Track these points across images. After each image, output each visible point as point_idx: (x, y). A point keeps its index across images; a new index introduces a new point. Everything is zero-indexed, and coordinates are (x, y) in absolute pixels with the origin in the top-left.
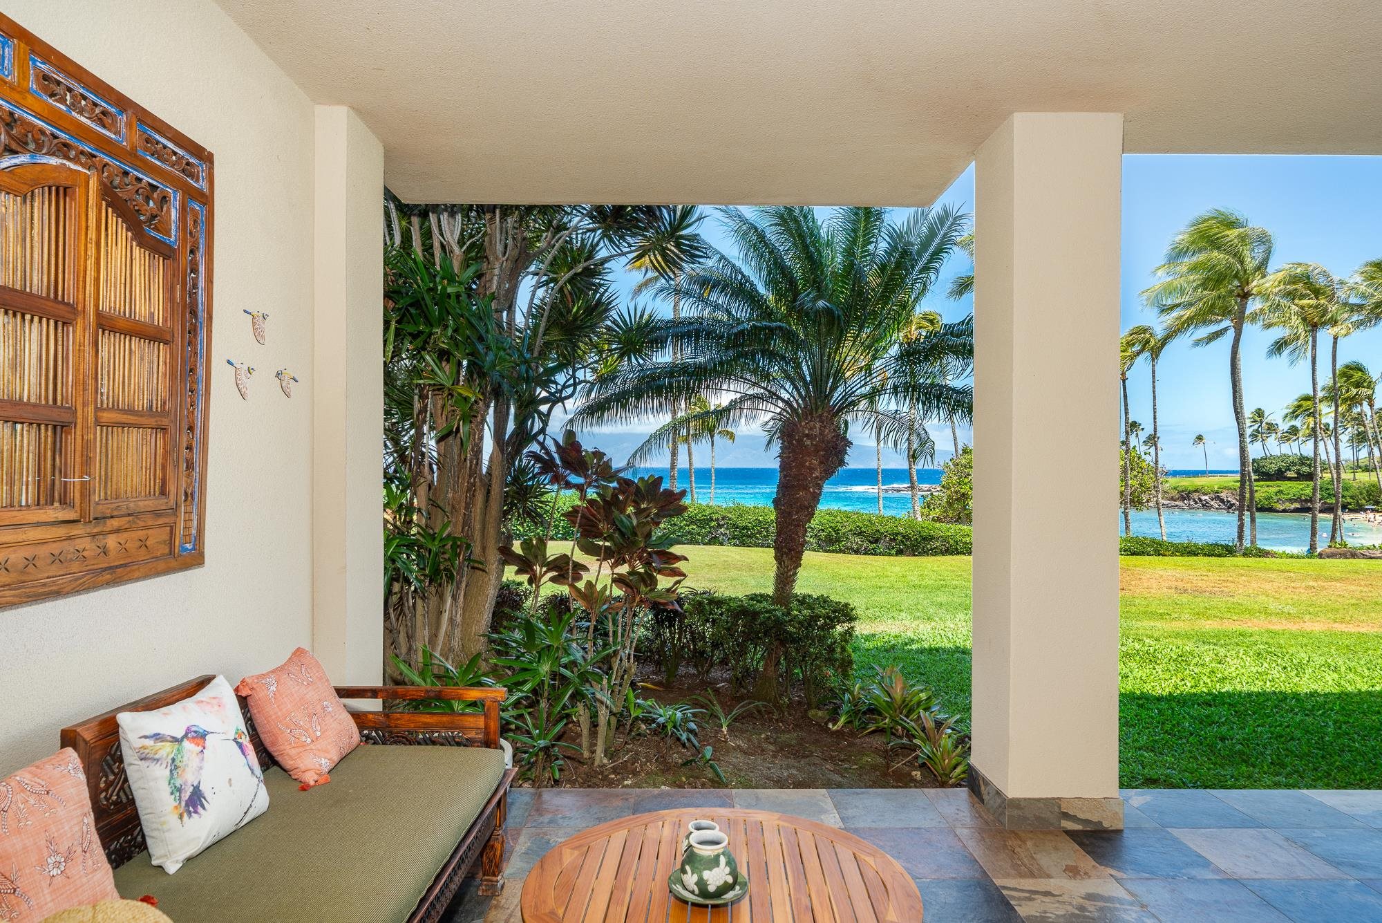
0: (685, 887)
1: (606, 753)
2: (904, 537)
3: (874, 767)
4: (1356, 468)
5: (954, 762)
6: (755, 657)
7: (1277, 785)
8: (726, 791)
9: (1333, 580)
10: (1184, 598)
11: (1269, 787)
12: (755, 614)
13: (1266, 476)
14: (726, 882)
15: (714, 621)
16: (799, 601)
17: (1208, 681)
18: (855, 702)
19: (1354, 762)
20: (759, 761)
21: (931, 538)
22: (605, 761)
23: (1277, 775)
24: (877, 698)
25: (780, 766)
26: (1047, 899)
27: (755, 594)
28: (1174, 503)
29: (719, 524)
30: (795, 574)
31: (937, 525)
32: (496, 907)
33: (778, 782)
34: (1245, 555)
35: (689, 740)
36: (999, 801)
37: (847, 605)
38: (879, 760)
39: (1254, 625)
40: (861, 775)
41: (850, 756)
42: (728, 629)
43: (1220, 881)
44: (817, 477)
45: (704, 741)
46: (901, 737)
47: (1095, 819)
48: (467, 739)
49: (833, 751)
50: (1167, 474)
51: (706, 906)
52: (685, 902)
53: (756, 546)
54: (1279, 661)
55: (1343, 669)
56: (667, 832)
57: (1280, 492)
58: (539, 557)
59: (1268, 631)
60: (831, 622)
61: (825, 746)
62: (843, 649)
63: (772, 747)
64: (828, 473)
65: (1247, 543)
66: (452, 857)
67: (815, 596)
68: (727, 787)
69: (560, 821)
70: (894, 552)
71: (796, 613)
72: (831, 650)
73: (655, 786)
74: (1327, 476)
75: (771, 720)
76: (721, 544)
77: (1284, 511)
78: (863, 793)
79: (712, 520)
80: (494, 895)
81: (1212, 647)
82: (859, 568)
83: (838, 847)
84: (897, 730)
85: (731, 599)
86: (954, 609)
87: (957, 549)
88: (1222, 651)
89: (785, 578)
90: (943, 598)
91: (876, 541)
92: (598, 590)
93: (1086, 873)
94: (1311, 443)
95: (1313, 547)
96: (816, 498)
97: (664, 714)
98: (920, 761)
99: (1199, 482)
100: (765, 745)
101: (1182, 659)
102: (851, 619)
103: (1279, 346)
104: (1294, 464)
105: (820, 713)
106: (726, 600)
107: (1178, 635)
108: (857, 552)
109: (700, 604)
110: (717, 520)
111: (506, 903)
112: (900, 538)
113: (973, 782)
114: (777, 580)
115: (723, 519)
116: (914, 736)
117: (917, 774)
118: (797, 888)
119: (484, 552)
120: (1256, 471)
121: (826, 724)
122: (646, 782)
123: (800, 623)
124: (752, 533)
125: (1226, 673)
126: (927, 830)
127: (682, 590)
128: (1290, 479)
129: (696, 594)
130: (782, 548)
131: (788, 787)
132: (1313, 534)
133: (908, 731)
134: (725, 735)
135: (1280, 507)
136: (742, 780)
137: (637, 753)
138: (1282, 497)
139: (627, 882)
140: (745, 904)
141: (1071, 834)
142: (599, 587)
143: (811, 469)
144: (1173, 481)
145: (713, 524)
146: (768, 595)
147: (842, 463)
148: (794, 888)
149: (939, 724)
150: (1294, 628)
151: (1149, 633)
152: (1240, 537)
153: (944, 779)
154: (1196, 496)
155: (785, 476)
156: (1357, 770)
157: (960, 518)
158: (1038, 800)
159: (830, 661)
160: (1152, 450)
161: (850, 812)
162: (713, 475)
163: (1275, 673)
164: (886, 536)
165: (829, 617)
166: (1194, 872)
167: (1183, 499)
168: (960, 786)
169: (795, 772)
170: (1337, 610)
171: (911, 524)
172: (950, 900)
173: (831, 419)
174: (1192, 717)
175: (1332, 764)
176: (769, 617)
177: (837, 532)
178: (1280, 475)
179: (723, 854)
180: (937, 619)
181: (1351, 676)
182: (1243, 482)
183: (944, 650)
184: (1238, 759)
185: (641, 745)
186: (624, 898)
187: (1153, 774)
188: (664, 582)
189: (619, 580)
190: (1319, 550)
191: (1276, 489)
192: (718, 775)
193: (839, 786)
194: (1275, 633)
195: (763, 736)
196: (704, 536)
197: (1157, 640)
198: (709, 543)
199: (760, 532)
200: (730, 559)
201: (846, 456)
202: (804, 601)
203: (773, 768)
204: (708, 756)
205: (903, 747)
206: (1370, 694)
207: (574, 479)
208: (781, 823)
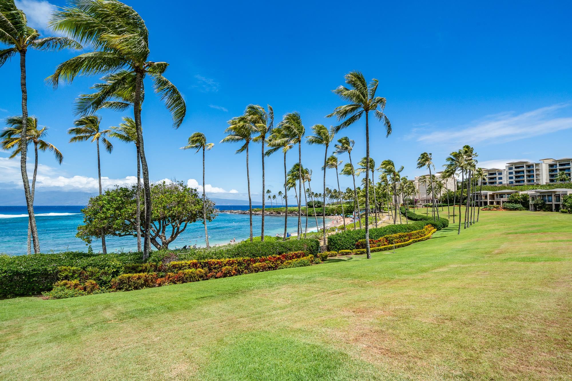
77: (314, 216)
104: (317, 203)
128: (315, 207)
138: (314, 212)
178: (313, 206)
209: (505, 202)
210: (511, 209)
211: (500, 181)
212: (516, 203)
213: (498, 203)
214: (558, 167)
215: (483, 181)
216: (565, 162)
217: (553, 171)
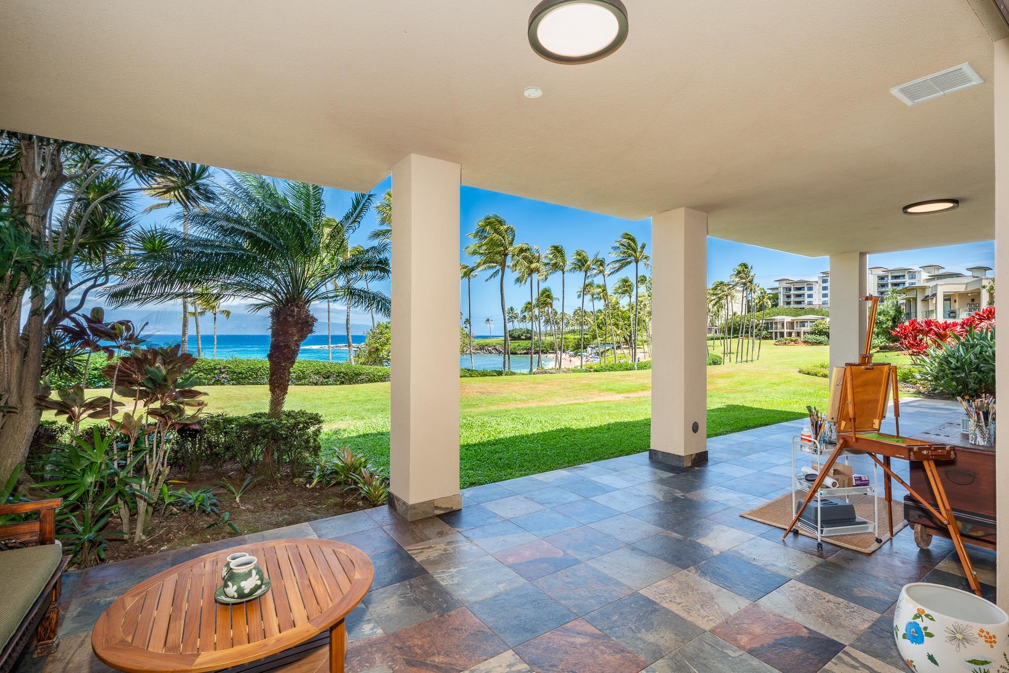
0: (227, 596)
1: (144, 532)
2: (345, 374)
3: (336, 505)
4: (546, 335)
5: (381, 492)
6: (257, 452)
7: (521, 475)
8: (240, 537)
9: (539, 383)
10: (483, 397)
11: (518, 477)
12: (257, 426)
13: (514, 338)
14: (256, 585)
15: (226, 433)
16: (286, 415)
17: (494, 434)
18: (322, 469)
19: (547, 460)
20: (262, 515)
21: (360, 374)
22: (144, 537)
23: (521, 471)
24: (337, 465)
25: (276, 516)
26: (429, 550)
27: (256, 413)
28: (477, 352)
29: (220, 371)
30: (283, 399)
31: (364, 366)
32: (52, 661)
33: (275, 525)
34: (506, 375)
35: (212, 510)
36: (405, 507)
37: (317, 414)
38: (338, 500)
39: (511, 407)
40: (328, 510)
41: (321, 501)
42: (238, 437)
43: (502, 522)
44: (296, 340)
45: (222, 510)
46: (350, 485)
47: (449, 507)
48: (20, 543)
49: (310, 500)
50: (475, 338)
51: (243, 603)
52: (228, 604)
53: (249, 384)
54: (521, 421)
55: (543, 422)
56: (208, 567)
57: (519, 345)
58: (77, 400)
59: (517, 408)
60: (307, 425)
61: (305, 498)
62: (315, 440)
63: (271, 505)
64: (303, 337)
65: (507, 369)
66: (17, 631)
67: (297, 411)
68: (241, 535)
69: (108, 587)
70: (338, 383)
71: (285, 422)
72: (307, 442)
73: (186, 545)
74: (536, 338)
75: (269, 489)
76: (223, 384)
77: (521, 354)
78: (330, 520)
79: (215, 369)
80: (49, 654)
81: (495, 418)
82: (320, 393)
83: (324, 549)
84: (348, 481)
85: (239, 418)
86: (375, 411)
87: (374, 379)
88: (499, 419)
89: (277, 402)
90: (369, 407)
91: (328, 377)
92: (136, 419)
93: (446, 533)
94: (530, 323)
95: (531, 370)
96: (295, 353)
97: (193, 497)
98: (362, 495)
99: (487, 341)
100: (266, 505)
101: (483, 425)
102: (320, 422)
103: (518, 280)
104: (524, 332)
105: (301, 480)
106: (236, 419)
107: (481, 414)
108: (316, 384)
109: (217, 423)
110: (220, 369)
111: (62, 656)
112: (342, 375)
113: (391, 501)
114: (271, 403)
115: (224, 368)
116: (358, 483)
117: (360, 503)
118: (301, 577)
119: (21, 401)
120: (510, 336)
121: (305, 485)
122: (179, 545)
123: (288, 427)
124: (246, 376)
125: (501, 429)
126: (367, 531)
127: (202, 416)
128: (523, 339)
129: (212, 417)
130: (275, 383)
131: (283, 526)
132: (531, 364)
133: (355, 481)
134: (238, 504)
135: (519, 352)
136: (252, 528)
137: (170, 527)
138: (520, 348)
139: (181, 606)
140: (269, 596)
141: (439, 516)
142: (136, 418)
143: (293, 335)
144: (477, 341)
145: (216, 371)
146: (265, 413)
147: (311, 331)
148: (300, 578)
149: (372, 475)
150: (525, 406)
151: (469, 414)
152: (504, 367)
153: (376, 502)
154: (486, 348)
155: (275, 340)
156: (549, 463)
157: (375, 362)
158: (424, 503)
159: (307, 448)
160: (468, 326)
161: (323, 532)
162: (216, 340)
163: (519, 427)
164: (334, 374)
165: (306, 423)
166: (491, 521)
167: (481, 349)
168: (384, 504)
169: (286, 516)
170: (541, 397)
171: (349, 368)
172: (382, 564)
173: (304, 306)
174: (488, 451)
175: (540, 463)
176: (267, 427)
177: (303, 372)
178: (519, 338)
179: (254, 568)
180: (367, 418)
181: (546, 424)
182: (505, 341)
183: (371, 434)
184: (507, 467)
185: (173, 521)
186: (181, 616)
187: (472, 480)
188: (189, 411)
189: (152, 413)
190: (534, 371)
191: (517, 344)
192: (234, 529)
193: (315, 519)
194: (519, 409)
195: (264, 499)
196: (209, 380)
197: (473, 417)
198: (213, 384)
199: (251, 375)
200: (232, 394)
201: (314, 327)
202: (289, 415)
203: (272, 517)
204: (227, 518)
205: (352, 489)
206: (553, 431)
207: (102, 343)
208: (287, 544)
209: (807, 332)
210: (813, 344)
211: (810, 299)
212: (820, 335)
213: (798, 334)
214: (890, 281)
215: (787, 300)
216: (899, 272)
217: (883, 286)
